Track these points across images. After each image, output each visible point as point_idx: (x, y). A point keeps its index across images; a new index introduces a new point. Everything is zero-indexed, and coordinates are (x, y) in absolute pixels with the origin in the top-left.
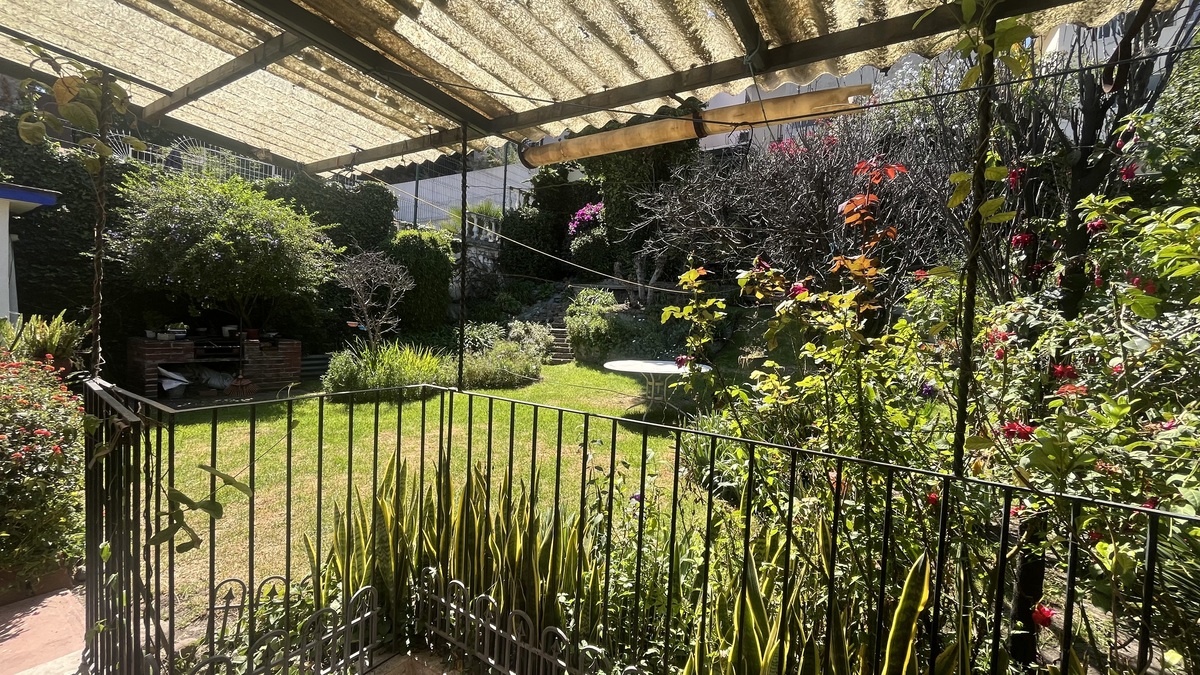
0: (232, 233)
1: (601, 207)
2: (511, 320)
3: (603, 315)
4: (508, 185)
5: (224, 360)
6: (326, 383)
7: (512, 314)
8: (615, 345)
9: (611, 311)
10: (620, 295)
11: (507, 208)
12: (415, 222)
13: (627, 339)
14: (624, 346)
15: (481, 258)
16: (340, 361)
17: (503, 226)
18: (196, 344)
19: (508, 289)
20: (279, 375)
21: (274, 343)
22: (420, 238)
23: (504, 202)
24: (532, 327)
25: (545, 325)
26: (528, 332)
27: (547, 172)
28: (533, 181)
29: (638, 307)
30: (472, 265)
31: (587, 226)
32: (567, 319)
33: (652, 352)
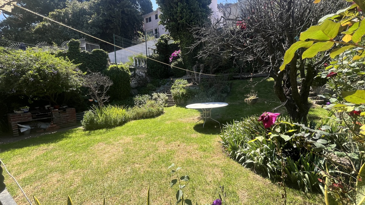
0: (39, 70)
1: (180, 51)
2: (153, 93)
3: (184, 88)
4: (147, 47)
5: (45, 118)
6: (83, 123)
7: (153, 91)
8: (189, 98)
9: (187, 86)
10: (189, 81)
11: (148, 55)
12: (116, 62)
13: (193, 96)
14: (193, 98)
15: (141, 73)
16: (88, 114)
17: (147, 61)
18: (32, 114)
19: (151, 83)
20: (68, 121)
21: (64, 110)
22: (117, 67)
23: (147, 53)
24: (160, 94)
25: (165, 93)
26: (159, 96)
27: (160, 41)
28: (156, 45)
29: (196, 84)
30: (138, 76)
31: (176, 58)
32: (171, 90)
33: (203, 99)
